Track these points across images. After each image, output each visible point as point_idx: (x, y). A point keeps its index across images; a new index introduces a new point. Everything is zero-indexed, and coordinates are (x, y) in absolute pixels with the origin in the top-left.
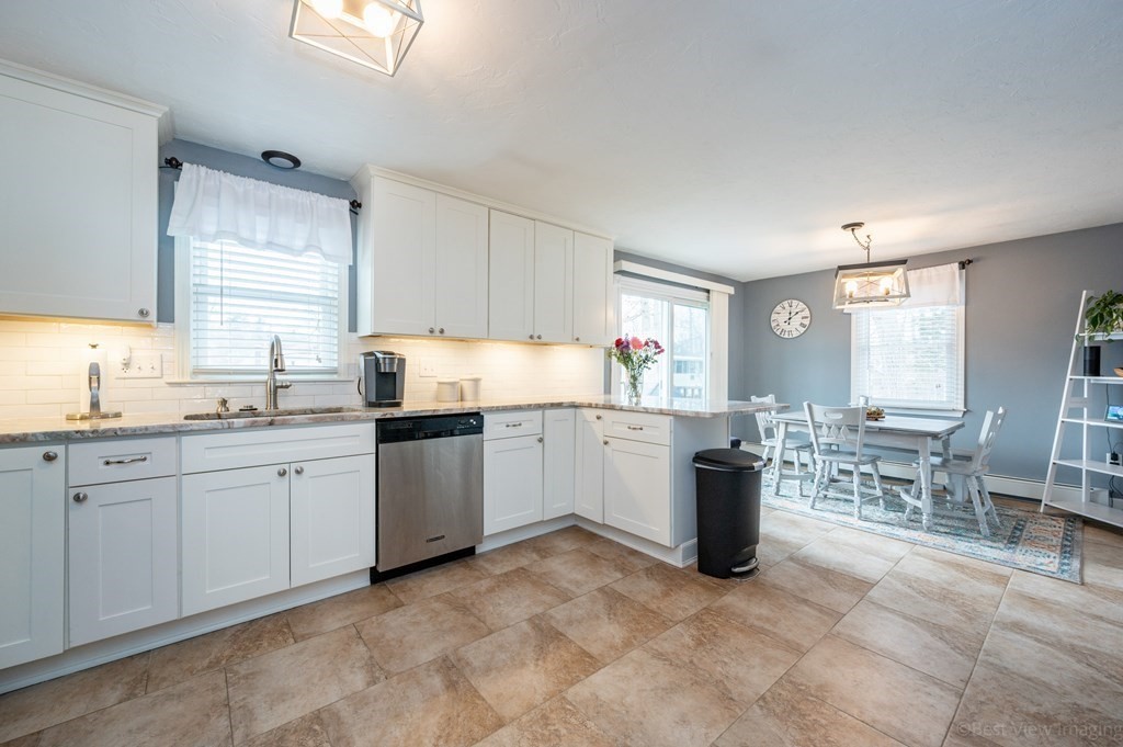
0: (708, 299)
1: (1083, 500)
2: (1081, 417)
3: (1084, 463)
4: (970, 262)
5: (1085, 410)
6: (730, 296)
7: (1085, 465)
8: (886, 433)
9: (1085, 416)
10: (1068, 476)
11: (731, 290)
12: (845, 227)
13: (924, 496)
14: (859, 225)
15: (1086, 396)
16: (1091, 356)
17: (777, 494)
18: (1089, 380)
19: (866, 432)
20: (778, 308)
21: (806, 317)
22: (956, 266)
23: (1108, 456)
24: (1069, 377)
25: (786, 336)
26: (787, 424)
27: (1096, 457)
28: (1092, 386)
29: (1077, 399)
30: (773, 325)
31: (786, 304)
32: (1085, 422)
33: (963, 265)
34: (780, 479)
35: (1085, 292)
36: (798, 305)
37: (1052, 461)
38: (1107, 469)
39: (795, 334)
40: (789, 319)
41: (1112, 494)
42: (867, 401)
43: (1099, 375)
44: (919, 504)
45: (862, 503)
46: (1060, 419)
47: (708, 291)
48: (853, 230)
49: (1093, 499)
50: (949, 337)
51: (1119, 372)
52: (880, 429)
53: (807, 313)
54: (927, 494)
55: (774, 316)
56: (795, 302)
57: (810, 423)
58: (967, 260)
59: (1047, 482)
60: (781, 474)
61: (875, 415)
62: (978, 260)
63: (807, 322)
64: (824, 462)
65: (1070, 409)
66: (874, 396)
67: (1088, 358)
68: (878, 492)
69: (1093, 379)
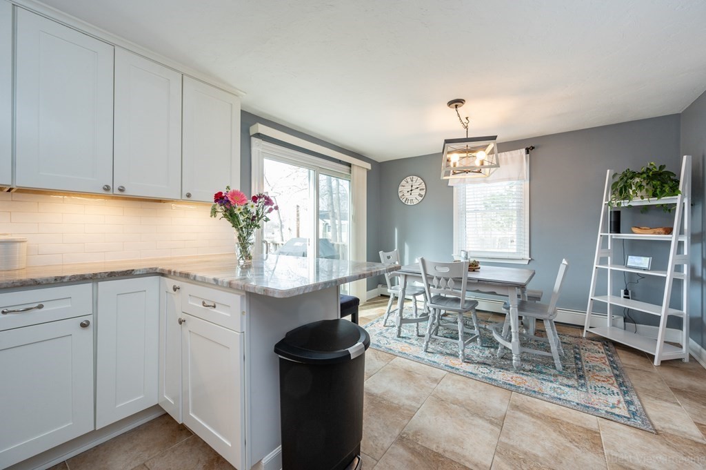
0: (350, 172)
1: (608, 326)
2: (606, 264)
3: (609, 298)
4: (533, 148)
5: (609, 258)
6: (368, 172)
7: (609, 300)
8: (484, 284)
9: (609, 263)
10: (599, 308)
11: (369, 166)
12: (450, 103)
13: (513, 340)
14: (461, 101)
15: (609, 248)
16: (614, 219)
17: (399, 336)
18: (611, 236)
19: (468, 283)
20: (403, 182)
21: (423, 189)
22: (524, 151)
23: (622, 291)
24: (600, 234)
25: (409, 204)
26: (406, 276)
27: (616, 293)
28: (614, 241)
29: (604, 250)
30: (400, 195)
31: (408, 179)
32: (609, 268)
33: (528, 151)
34: (401, 323)
35: (608, 171)
36: (417, 182)
37: (590, 297)
38: (622, 303)
39: (415, 202)
40: (411, 190)
41: (625, 320)
42: (467, 255)
43: (619, 232)
44: (510, 346)
45: (465, 345)
46: (595, 266)
47: (350, 165)
48: (456, 106)
49: (614, 325)
50: (518, 204)
51: (635, 230)
52: (479, 280)
53: (423, 186)
54: (516, 337)
55: (400, 189)
56: (415, 178)
57: (423, 275)
58: (531, 147)
59: (588, 312)
60: (402, 319)
61: (473, 267)
62: (538, 147)
63: (423, 193)
64: (435, 309)
65: (601, 258)
66: (471, 249)
67: (612, 220)
68: (476, 332)
69: (615, 235)
